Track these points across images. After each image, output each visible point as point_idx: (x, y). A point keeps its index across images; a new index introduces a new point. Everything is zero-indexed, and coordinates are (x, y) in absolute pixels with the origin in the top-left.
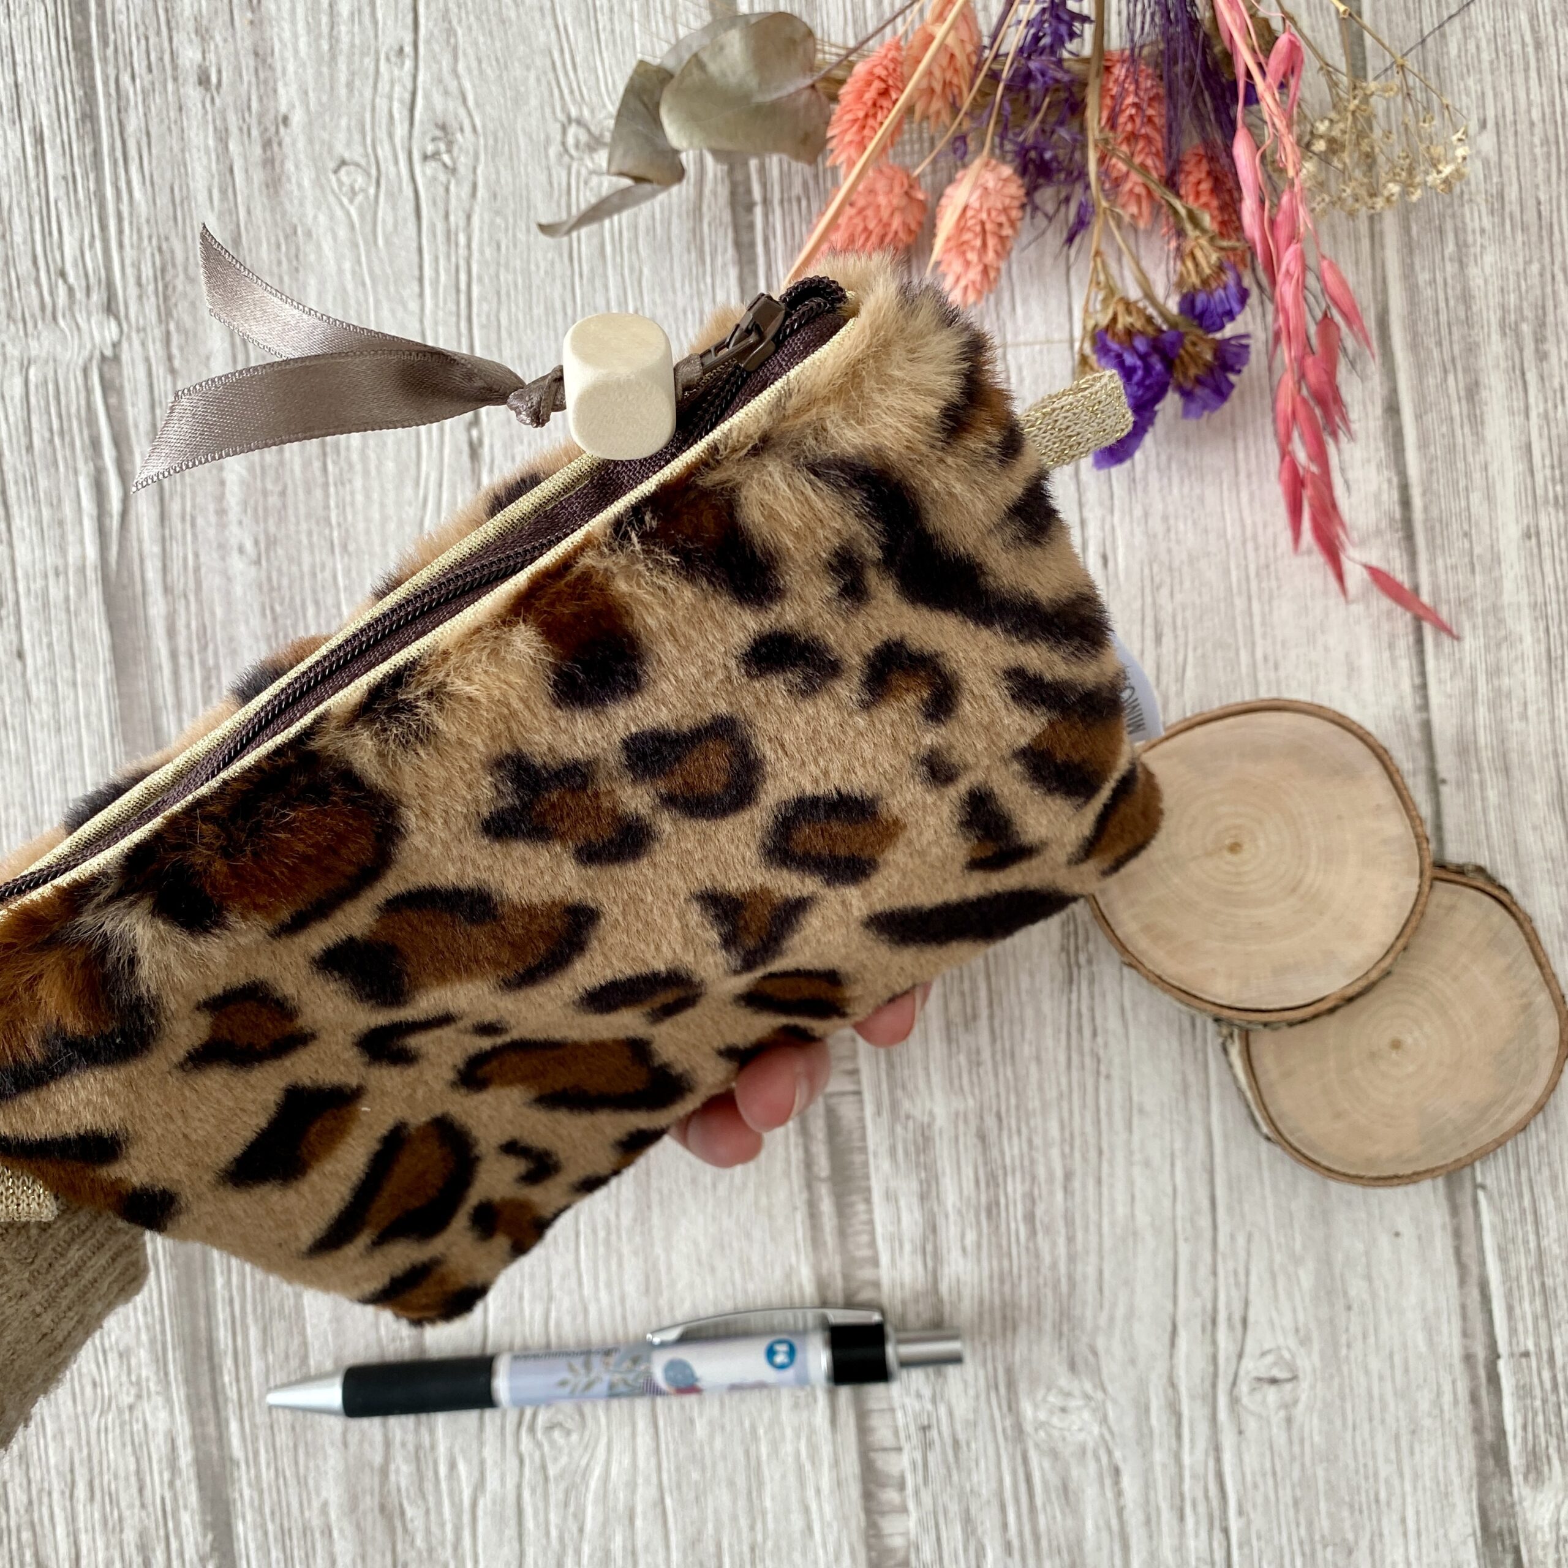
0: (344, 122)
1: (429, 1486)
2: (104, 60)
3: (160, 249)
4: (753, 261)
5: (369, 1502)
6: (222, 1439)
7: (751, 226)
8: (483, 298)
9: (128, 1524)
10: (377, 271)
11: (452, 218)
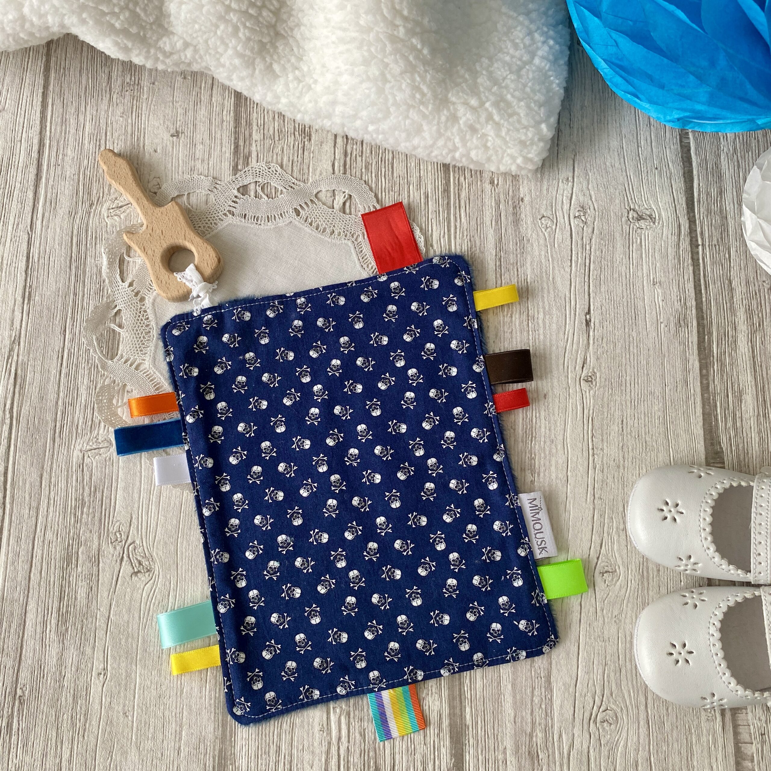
0: (545, 202)
1: (550, 744)
2: (454, 172)
3: (470, 240)
4: (699, 265)
5: (524, 749)
6: (462, 716)
7: (698, 253)
8: (595, 269)
9: (418, 751)
10: (554, 256)
11: (584, 239)
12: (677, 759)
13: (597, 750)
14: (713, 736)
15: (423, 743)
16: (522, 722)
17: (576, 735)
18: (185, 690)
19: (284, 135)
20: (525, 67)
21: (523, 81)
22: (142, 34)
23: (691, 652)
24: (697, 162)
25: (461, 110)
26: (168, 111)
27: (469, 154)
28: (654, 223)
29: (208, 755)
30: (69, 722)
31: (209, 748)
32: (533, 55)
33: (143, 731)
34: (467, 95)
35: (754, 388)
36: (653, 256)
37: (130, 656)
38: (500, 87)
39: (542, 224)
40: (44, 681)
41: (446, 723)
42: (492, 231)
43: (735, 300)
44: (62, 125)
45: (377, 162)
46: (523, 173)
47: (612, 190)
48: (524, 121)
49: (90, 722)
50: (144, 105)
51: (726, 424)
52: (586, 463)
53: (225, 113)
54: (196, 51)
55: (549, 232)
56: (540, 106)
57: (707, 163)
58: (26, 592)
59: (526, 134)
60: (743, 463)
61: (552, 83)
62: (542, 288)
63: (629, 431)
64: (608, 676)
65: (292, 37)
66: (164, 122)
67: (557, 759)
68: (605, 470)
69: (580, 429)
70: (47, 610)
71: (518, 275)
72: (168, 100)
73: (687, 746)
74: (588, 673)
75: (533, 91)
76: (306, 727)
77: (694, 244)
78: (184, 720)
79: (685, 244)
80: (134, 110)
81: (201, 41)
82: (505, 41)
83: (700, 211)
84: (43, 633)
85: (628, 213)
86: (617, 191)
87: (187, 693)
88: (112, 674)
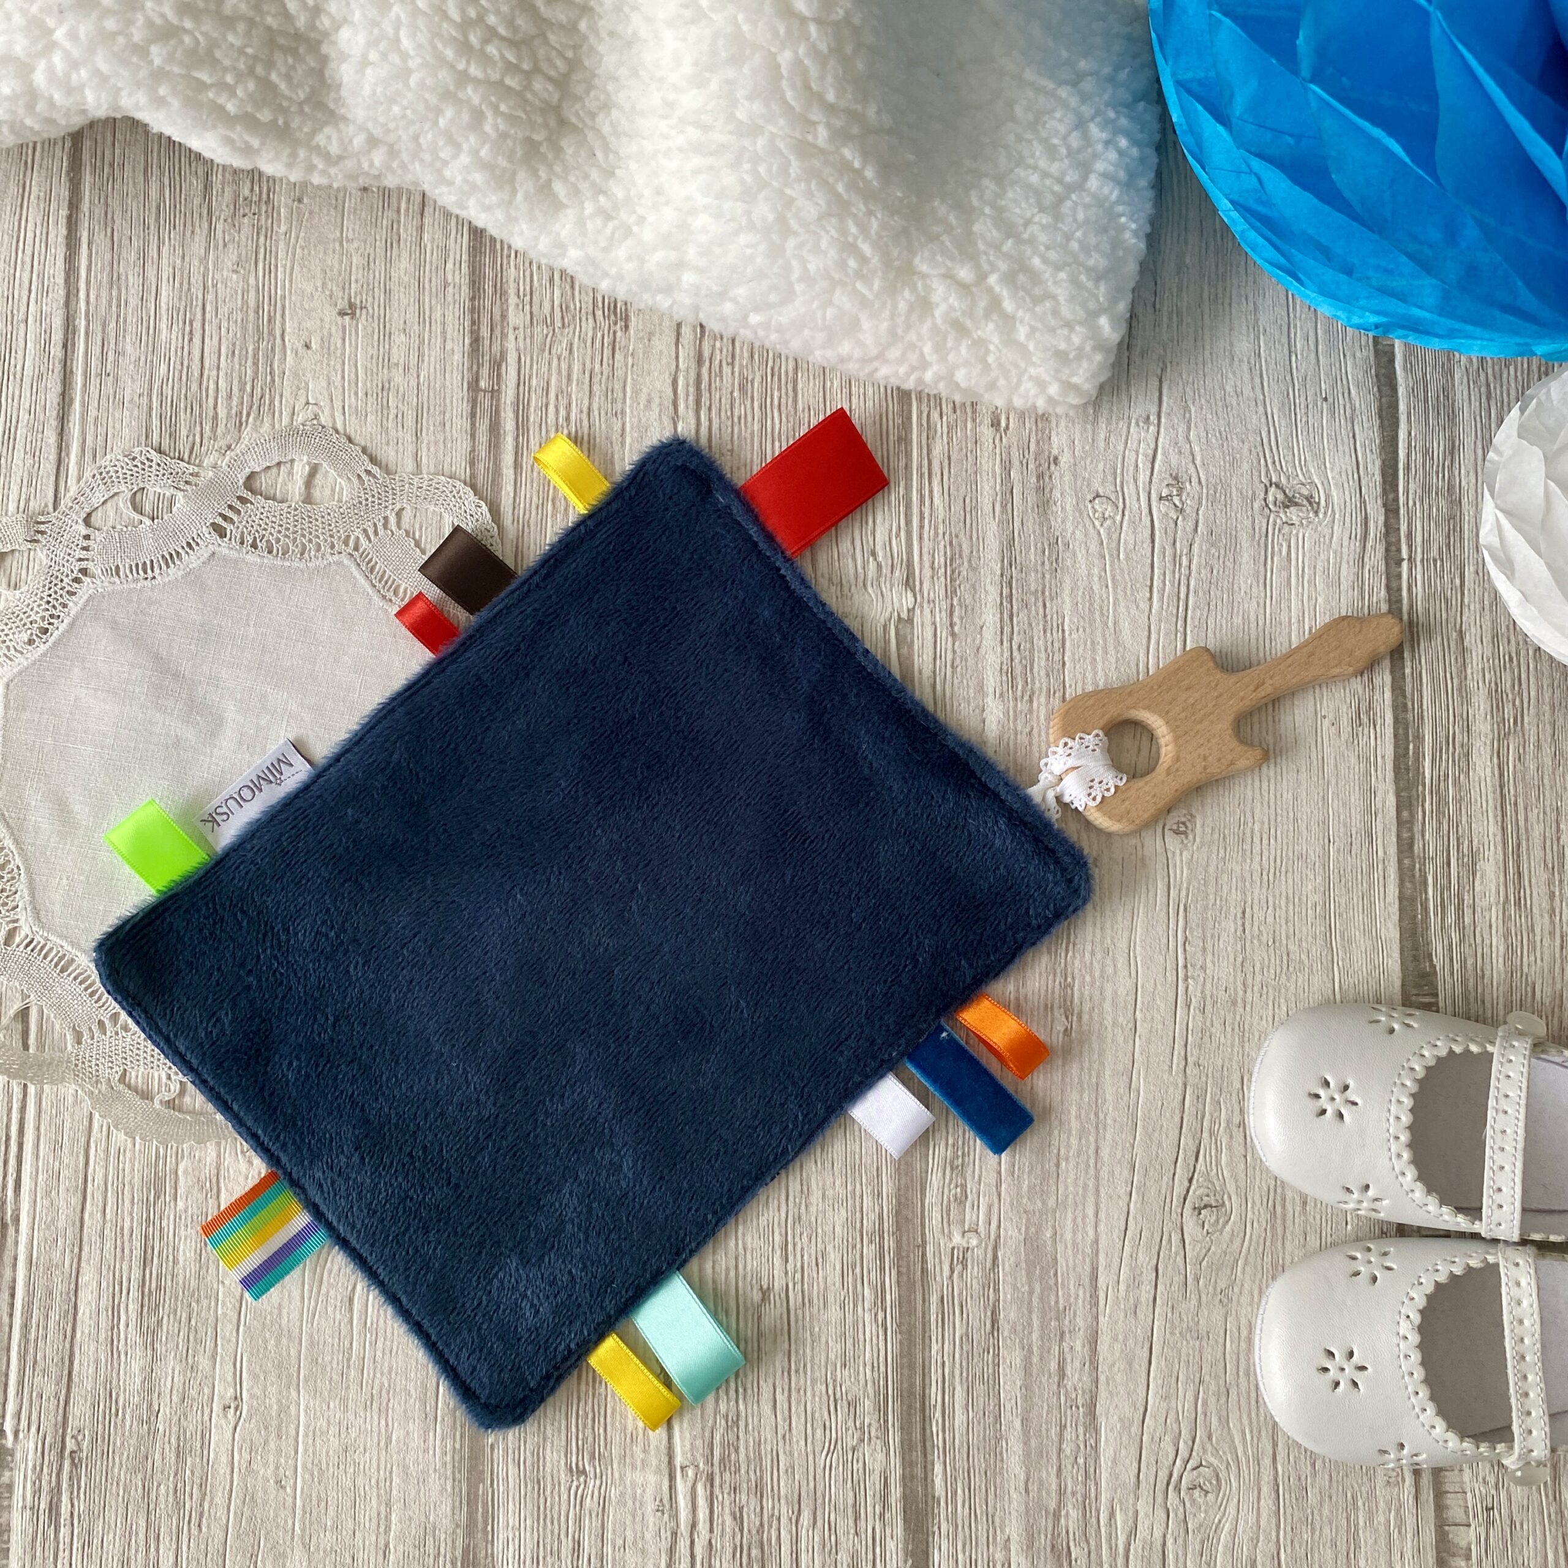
12: (1329, 1554)
13: (1180, 1541)
14: (1398, 1512)
15: (852, 1531)
16: (1039, 1490)
17: (1141, 1515)
18: (394, 1438)
19: (574, 317)
20: (1068, 197)
21: (1065, 229)
22: (280, 122)
23: (1363, 1368)
24: (1407, 386)
25: (939, 291)
26: (332, 261)
27: (953, 375)
28: (1316, 513)
29: (441, 1558)
30: (171, 1499)
31: (443, 1545)
32: (1085, 169)
33: (314, 1514)
34: (952, 259)
35: (1500, 848)
36: (1312, 582)
37: (285, 1373)
38: (1019, 241)
39: (1095, 511)
40: (119, 1422)
41: (896, 1493)
42: (994, 526)
43: (1469, 671)
44: (111, 288)
45: (764, 378)
46: (1060, 410)
47: (1235, 443)
48: (1066, 311)
49: (212, 1499)
50: (282, 245)
51: (1443, 919)
52: (1172, 995)
53: (450, 266)
54: (393, 152)
55: (1109, 529)
56: (1098, 279)
57: (1426, 387)
58: (76, 1250)
59: (1068, 339)
60: (1473, 994)
61: (1122, 228)
62: (1093, 643)
63: (1256, 932)
64: (1205, 1403)
65: (593, 128)
66: (324, 284)
67: (1104, 1558)
68: (1209, 1007)
69: (1161, 929)
70: (118, 1285)
71: (1045, 616)
72: (331, 236)
73: (1348, 1531)
74: (1166, 1398)
75: (1086, 248)
76: (630, 1503)
77: (1392, 558)
78: (394, 1492)
79: (1376, 558)
80: (261, 256)
81: (404, 137)
82: (1029, 141)
83: (1408, 489)
84: (112, 1329)
85: (1266, 492)
86: (1246, 445)
87: (398, 1441)
88: (250, 1407)
